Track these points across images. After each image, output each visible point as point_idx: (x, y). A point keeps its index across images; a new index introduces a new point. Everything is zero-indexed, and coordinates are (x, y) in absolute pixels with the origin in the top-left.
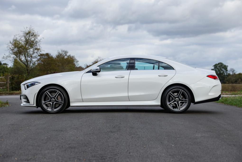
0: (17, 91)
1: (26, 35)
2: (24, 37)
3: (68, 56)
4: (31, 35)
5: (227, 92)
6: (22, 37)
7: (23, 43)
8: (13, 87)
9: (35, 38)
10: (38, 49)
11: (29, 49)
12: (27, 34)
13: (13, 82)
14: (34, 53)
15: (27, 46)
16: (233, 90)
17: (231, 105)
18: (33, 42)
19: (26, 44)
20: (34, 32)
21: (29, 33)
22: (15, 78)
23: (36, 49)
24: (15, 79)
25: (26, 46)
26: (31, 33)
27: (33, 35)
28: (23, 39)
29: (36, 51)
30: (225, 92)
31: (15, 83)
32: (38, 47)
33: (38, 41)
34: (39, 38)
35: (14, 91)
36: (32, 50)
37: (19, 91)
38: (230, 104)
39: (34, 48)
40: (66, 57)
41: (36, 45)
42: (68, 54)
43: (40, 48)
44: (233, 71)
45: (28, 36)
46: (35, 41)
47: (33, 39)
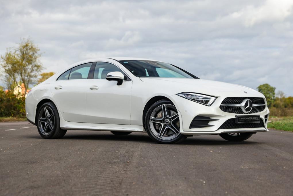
0: (7, 117)
1: (22, 48)
2: (20, 51)
4: (29, 48)
5: (276, 117)
6: (18, 50)
7: (18, 58)
8: (2, 112)
9: (34, 52)
10: (38, 67)
11: (27, 66)
12: (24, 47)
13: (2, 106)
14: (32, 71)
15: (24, 62)
16: (284, 114)
17: (285, 130)
18: (31, 56)
19: (23, 60)
20: (33, 44)
21: (27, 45)
22: (4, 100)
23: (35, 66)
24: (5, 102)
25: (22, 62)
26: (29, 46)
27: (32, 48)
28: (18, 52)
29: (35, 68)
30: (274, 118)
31: (4, 107)
32: (39, 64)
33: (38, 56)
34: (39, 52)
35: (4, 117)
36: (30, 67)
37: (9, 117)
38: (283, 130)
39: (32, 64)
41: (35, 61)
43: (41, 65)
45: (25, 49)
46: (34, 55)
47: (31, 53)
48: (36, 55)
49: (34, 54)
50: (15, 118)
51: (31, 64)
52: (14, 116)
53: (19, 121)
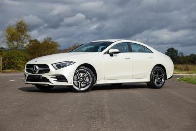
1: (18, 24)
2: (16, 26)
3: (52, 42)
8: (5, 66)
11: (21, 35)
21: (21, 22)
23: (26, 36)
25: (18, 34)
27: (24, 24)
31: (7, 63)
33: (28, 30)
34: (28, 27)
35: (7, 69)
37: (10, 69)
39: (24, 34)
40: (50, 43)
42: (52, 40)
44: (182, 54)
49: (25, 28)
50: (14, 71)
52: (14, 69)
53: (16, 72)
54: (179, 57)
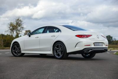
7: (15, 24)
11: (18, 27)
12: (17, 20)
18: (20, 24)
19: (17, 25)
20: (21, 19)
21: (18, 19)
27: (20, 21)
28: (15, 22)
29: (21, 28)
32: (23, 27)
34: (23, 22)
44: (115, 39)
47: (20, 23)
48: (22, 23)
49: (21, 23)
51: (20, 26)
54: (113, 41)
